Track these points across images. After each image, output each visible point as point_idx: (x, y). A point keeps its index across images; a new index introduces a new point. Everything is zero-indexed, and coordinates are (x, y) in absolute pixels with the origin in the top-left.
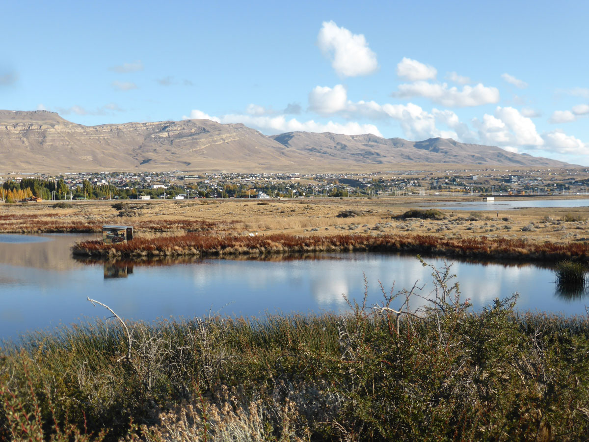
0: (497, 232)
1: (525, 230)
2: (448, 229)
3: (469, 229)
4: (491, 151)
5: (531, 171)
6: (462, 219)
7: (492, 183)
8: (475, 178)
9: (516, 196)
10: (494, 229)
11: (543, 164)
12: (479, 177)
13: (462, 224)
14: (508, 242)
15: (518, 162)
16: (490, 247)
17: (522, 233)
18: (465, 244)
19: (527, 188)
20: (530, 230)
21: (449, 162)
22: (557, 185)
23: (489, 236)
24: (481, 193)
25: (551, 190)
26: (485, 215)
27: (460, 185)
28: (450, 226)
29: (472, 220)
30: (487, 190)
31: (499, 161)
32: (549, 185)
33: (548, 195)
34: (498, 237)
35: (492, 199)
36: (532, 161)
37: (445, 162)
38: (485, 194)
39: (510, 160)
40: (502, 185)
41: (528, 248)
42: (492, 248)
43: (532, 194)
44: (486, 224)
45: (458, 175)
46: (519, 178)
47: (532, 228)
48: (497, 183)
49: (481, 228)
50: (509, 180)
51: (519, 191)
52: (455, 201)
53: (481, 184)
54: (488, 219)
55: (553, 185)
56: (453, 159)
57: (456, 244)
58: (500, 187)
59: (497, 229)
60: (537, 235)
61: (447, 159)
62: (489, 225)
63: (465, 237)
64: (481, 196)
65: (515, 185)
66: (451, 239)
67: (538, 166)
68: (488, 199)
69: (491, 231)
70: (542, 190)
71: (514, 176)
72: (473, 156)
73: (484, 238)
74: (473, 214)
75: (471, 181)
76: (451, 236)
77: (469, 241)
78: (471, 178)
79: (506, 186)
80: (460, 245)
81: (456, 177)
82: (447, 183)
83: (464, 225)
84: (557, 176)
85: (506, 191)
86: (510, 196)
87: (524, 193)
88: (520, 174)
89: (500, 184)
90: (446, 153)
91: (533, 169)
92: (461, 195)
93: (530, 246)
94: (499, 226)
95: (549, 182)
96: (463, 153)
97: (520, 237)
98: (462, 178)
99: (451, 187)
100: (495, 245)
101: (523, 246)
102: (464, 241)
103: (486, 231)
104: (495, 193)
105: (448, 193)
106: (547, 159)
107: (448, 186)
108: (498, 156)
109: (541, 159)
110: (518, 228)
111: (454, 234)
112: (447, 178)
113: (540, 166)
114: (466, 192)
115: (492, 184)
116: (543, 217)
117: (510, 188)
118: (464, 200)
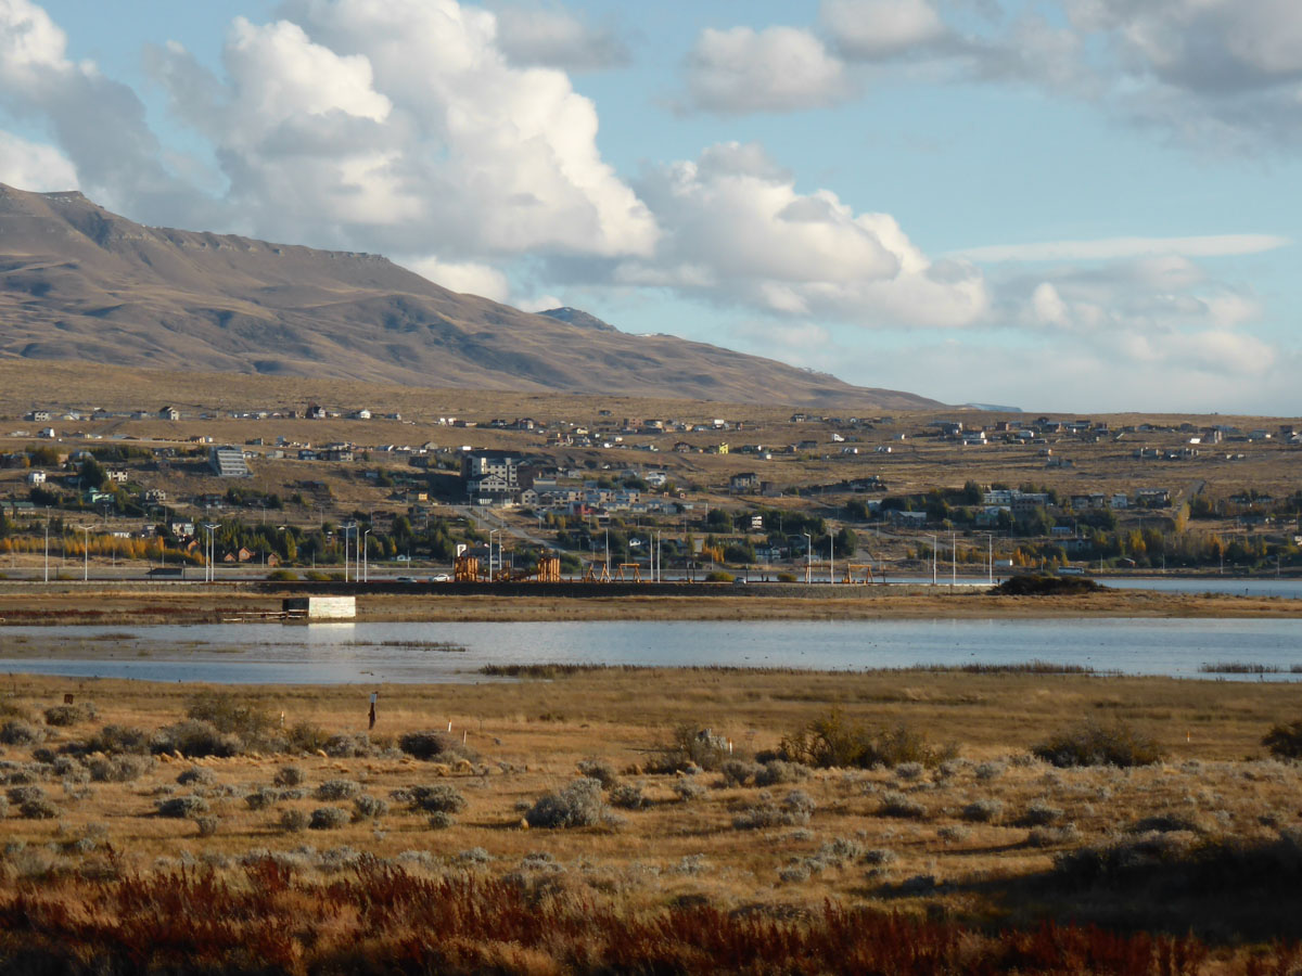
0: (362, 830)
1: (547, 817)
2: (31, 812)
3: (174, 810)
4: (346, 290)
5: (607, 427)
6: (129, 740)
7: (349, 497)
8: (234, 464)
9: (504, 588)
10: (342, 809)
11: (675, 379)
12: (260, 463)
13: (126, 773)
14: (430, 903)
15: (524, 365)
16: (309, 938)
17: (524, 837)
18: (142, 915)
19: (575, 536)
20: (579, 823)
21: (54, 352)
22: (771, 521)
23: (305, 857)
24: (271, 566)
25: (733, 555)
26: (287, 717)
27: (134, 509)
28: (47, 789)
29: (200, 747)
30: (309, 550)
31: (396, 353)
32: (715, 520)
33: (713, 588)
34: (364, 864)
35: (345, 605)
36: (611, 360)
37: (28, 351)
38: (298, 573)
39: (470, 348)
40: (415, 512)
41: (560, 940)
42: (324, 944)
43: (606, 576)
44: (291, 778)
45: (117, 439)
46: (529, 468)
47: (597, 805)
48: (379, 499)
49: (256, 802)
50: (458, 485)
51: (525, 558)
52: (92, 617)
53: (273, 503)
54: (304, 741)
55: (744, 522)
56: (85, 331)
57: (76, 911)
58: (399, 527)
59: (363, 811)
60: (624, 852)
61: (48, 335)
62: (308, 786)
63: (143, 868)
64: (272, 584)
65: (496, 517)
66: (49, 878)
67: (655, 398)
68: (319, 605)
69: (321, 821)
70: (674, 556)
71: (496, 457)
72: (224, 317)
73: (272, 873)
74: (207, 705)
75: (209, 486)
76: (49, 858)
77: (170, 893)
78: (204, 464)
79: (438, 523)
80: (108, 918)
81: (102, 453)
82: (39, 497)
83: (143, 783)
84: (770, 467)
85: (441, 555)
86: (462, 587)
87: (554, 572)
88: (530, 442)
89: (400, 508)
90: (40, 288)
91: (617, 413)
92: (133, 580)
93: (574, 927)
94: (378, 794)
95: (721, 502)
96: (158, 295)
97: (511, 866)
98: (147, 462)
99: (71, 520)
100: (345, 920)
101: (528, 929)
102: (131, 895)
103: (289, 824)
104: (363, 571)
105: (47, 565)
106: (707, 350)
107: (48, 515)
108: (391, 323)
109: (669, 347)
110: (501, 809)
111: (69, 848)
112: (41, 459)
113: (662, 395)
114: (173, 558)
115: (346, 507)
116: (666, 733)
117: (470, 537)
118: (152, 611)
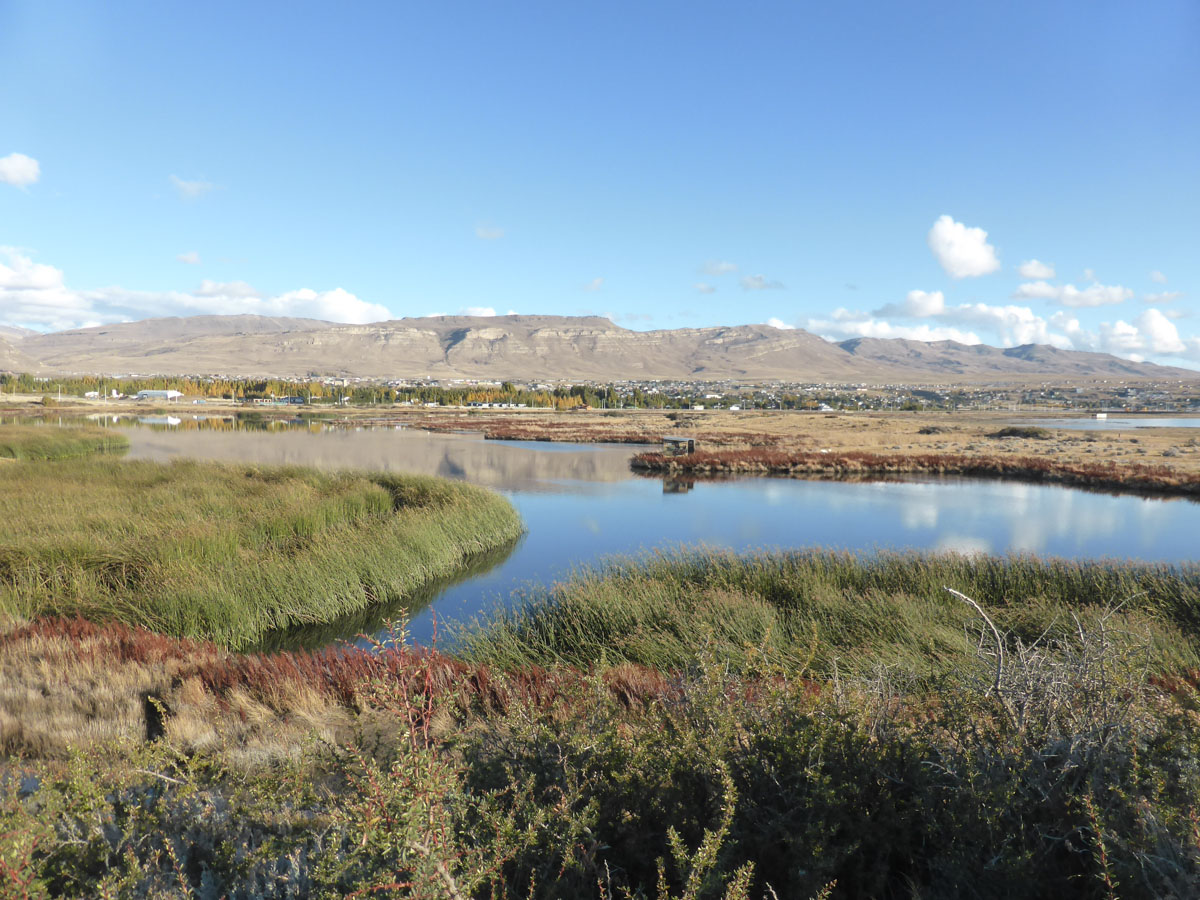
0: (1127, 456)
1: (1166, 454)
2: (1061, 451)
3: (1089, 451)
4: (1101, 360)
5: (1156, 383)
6: (1076, 439)
7: (1101, 397)
8: (1080, 391)
9: (1135, 412)
10: (1123, 452)
11: (1170, 374)
12: (1085, 391)
13: (1077, 445)
14: (1147, 469)
15: (1137, 372)
16: (1123, 475)
17: (1162, 458)
18: (1088, 470)
19: (1148, 403)
20: (1174, 456)
21: (1045, 372)
22: (1191, 400)
23: (1118, 460)
24: (1086, 409)
25: (1183, 406)
26: (1105, 436)
27: (1059, 398)
28: (1064, 448)
29: (1090, 440)
30: (1094, 406)
31: (1111, 370)
32: (1179, 400)
33: (1179, 412)
34: (1131, 462)
35: (1105, 415)
36: (1157, 370)
37: (1040, 372)
38: (1092, 410)
39: (1127, 369)
40: (1115, 399)
41: (1178, 478)
42: (1126, 476)
43: (1157, 410)
44: (1110, 446)
45: (1057, 387)
46: (1139, 391)
47: (1177, 453)
48: (1108, 397)
49: (1105, 450)
50: (1124, 394)
51: (1138, 407)
52: (1055, 417)
53: (1087, 397)
54: (1109, 439)
55: (1185, 400)
56: (1051, 368)
57: (1075, 469)
58: (1111, 402)
59: (1127, 453)
60: (1184, 461)
61: (1044, 369)
62: (1114, 448)
63: (1086, 461)
64: (1088, 412)
65: (1132, 400)
66: (1069, 463)
67: (1167, 378)
68: (1099, 415)
69: (1119, 454)
70: (1172, 407)
71: (1132, 389)
72: (1077, 365)
73: (1112, 463)
74: (1088, 433)
75: (1073, 394)
76: (1067, 459)
77: (1093, 465)
78: (1074, 391)
79: (1120, 401)
80: (1082, 470)
81: (1054, 389)
82: (1042, 397)
83: (1081, 447)
84: (1191, 389)
85: (1120, 406)
86: (1127, 412)
87: (1146, 410)
88: (1139, 386)
89: (1112, 398)
90: (1043, 361)
91: (1158, 380)
92: (1061, 411)
93: (1179, 475)
94: (1129, 449)
95: (1179, 396)
96: (1064, 362)
97: (1162, 463)
98: (1063, 391)
99: (1048, 401)
100: (1129, 473)
101: (1169, 474)
102: (1085, 466)
103: (1113, 454)
104: (1106, 409)
105: (1045, 409)
106: (1176, 368)
107: (1043, 400)
108: (1111, 365)
109: (1169, 368)
110: (1156, 453)
111: (1070, 457)
112: (1043, 390)
113: (1167, 377)
114: (1067, 407)
116: (1188, 439)
117: (1126, 403)
118: (1066, 416)
